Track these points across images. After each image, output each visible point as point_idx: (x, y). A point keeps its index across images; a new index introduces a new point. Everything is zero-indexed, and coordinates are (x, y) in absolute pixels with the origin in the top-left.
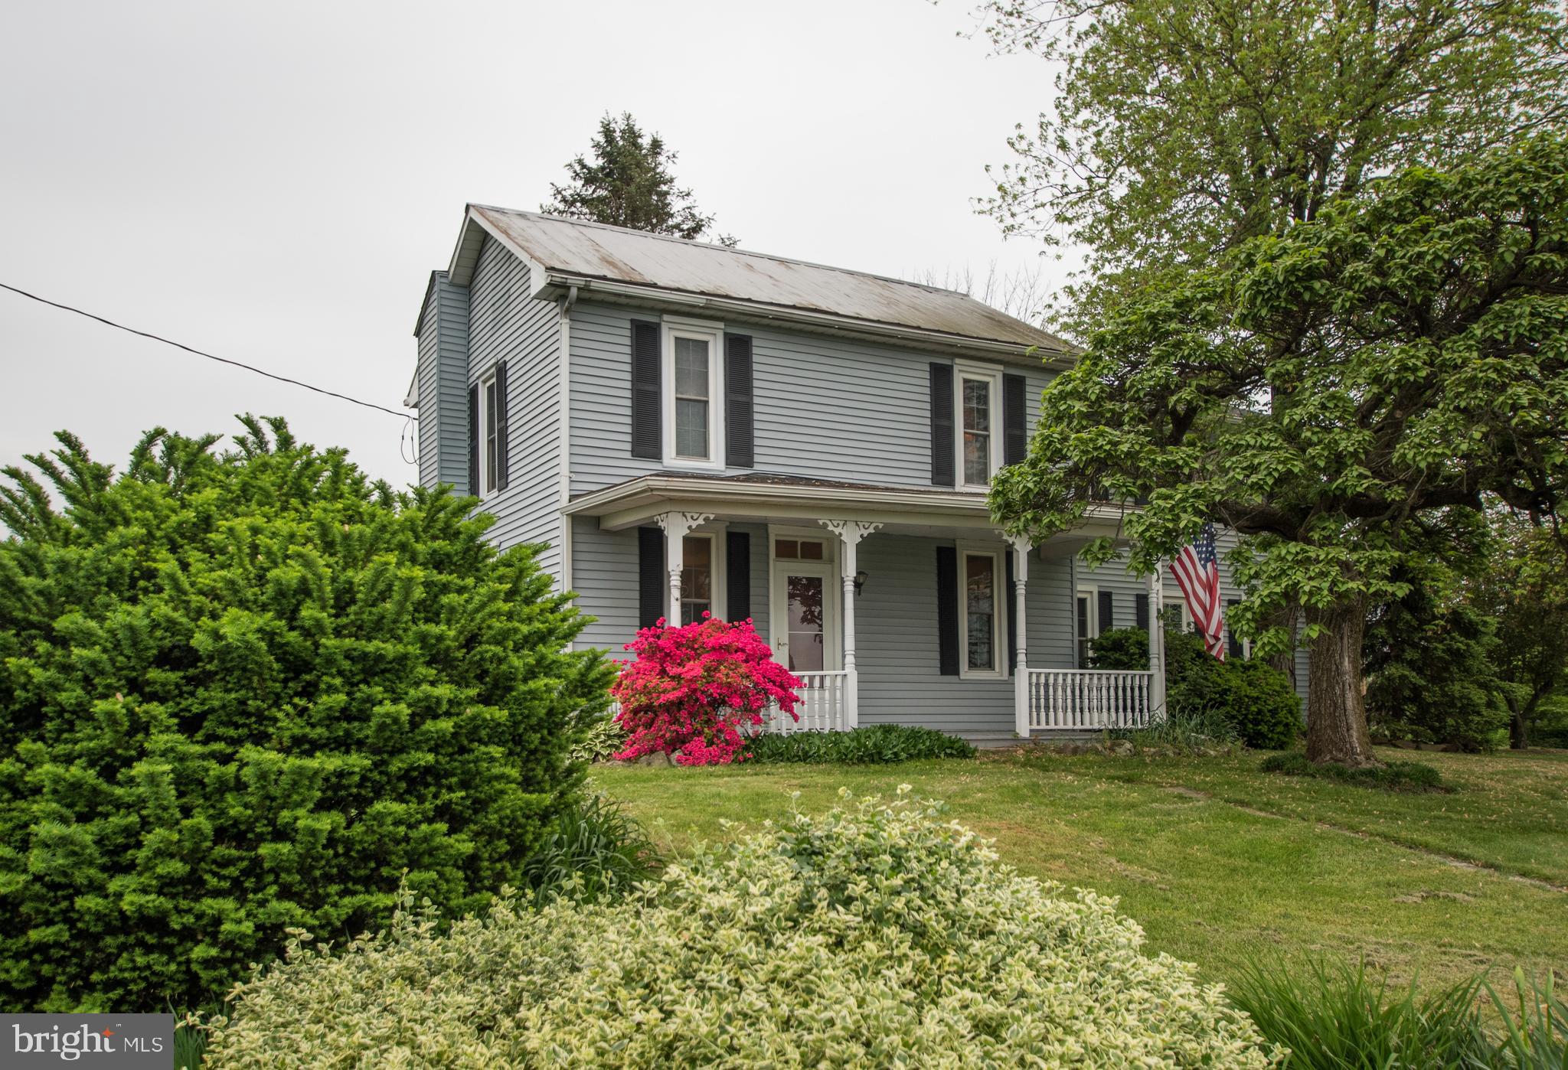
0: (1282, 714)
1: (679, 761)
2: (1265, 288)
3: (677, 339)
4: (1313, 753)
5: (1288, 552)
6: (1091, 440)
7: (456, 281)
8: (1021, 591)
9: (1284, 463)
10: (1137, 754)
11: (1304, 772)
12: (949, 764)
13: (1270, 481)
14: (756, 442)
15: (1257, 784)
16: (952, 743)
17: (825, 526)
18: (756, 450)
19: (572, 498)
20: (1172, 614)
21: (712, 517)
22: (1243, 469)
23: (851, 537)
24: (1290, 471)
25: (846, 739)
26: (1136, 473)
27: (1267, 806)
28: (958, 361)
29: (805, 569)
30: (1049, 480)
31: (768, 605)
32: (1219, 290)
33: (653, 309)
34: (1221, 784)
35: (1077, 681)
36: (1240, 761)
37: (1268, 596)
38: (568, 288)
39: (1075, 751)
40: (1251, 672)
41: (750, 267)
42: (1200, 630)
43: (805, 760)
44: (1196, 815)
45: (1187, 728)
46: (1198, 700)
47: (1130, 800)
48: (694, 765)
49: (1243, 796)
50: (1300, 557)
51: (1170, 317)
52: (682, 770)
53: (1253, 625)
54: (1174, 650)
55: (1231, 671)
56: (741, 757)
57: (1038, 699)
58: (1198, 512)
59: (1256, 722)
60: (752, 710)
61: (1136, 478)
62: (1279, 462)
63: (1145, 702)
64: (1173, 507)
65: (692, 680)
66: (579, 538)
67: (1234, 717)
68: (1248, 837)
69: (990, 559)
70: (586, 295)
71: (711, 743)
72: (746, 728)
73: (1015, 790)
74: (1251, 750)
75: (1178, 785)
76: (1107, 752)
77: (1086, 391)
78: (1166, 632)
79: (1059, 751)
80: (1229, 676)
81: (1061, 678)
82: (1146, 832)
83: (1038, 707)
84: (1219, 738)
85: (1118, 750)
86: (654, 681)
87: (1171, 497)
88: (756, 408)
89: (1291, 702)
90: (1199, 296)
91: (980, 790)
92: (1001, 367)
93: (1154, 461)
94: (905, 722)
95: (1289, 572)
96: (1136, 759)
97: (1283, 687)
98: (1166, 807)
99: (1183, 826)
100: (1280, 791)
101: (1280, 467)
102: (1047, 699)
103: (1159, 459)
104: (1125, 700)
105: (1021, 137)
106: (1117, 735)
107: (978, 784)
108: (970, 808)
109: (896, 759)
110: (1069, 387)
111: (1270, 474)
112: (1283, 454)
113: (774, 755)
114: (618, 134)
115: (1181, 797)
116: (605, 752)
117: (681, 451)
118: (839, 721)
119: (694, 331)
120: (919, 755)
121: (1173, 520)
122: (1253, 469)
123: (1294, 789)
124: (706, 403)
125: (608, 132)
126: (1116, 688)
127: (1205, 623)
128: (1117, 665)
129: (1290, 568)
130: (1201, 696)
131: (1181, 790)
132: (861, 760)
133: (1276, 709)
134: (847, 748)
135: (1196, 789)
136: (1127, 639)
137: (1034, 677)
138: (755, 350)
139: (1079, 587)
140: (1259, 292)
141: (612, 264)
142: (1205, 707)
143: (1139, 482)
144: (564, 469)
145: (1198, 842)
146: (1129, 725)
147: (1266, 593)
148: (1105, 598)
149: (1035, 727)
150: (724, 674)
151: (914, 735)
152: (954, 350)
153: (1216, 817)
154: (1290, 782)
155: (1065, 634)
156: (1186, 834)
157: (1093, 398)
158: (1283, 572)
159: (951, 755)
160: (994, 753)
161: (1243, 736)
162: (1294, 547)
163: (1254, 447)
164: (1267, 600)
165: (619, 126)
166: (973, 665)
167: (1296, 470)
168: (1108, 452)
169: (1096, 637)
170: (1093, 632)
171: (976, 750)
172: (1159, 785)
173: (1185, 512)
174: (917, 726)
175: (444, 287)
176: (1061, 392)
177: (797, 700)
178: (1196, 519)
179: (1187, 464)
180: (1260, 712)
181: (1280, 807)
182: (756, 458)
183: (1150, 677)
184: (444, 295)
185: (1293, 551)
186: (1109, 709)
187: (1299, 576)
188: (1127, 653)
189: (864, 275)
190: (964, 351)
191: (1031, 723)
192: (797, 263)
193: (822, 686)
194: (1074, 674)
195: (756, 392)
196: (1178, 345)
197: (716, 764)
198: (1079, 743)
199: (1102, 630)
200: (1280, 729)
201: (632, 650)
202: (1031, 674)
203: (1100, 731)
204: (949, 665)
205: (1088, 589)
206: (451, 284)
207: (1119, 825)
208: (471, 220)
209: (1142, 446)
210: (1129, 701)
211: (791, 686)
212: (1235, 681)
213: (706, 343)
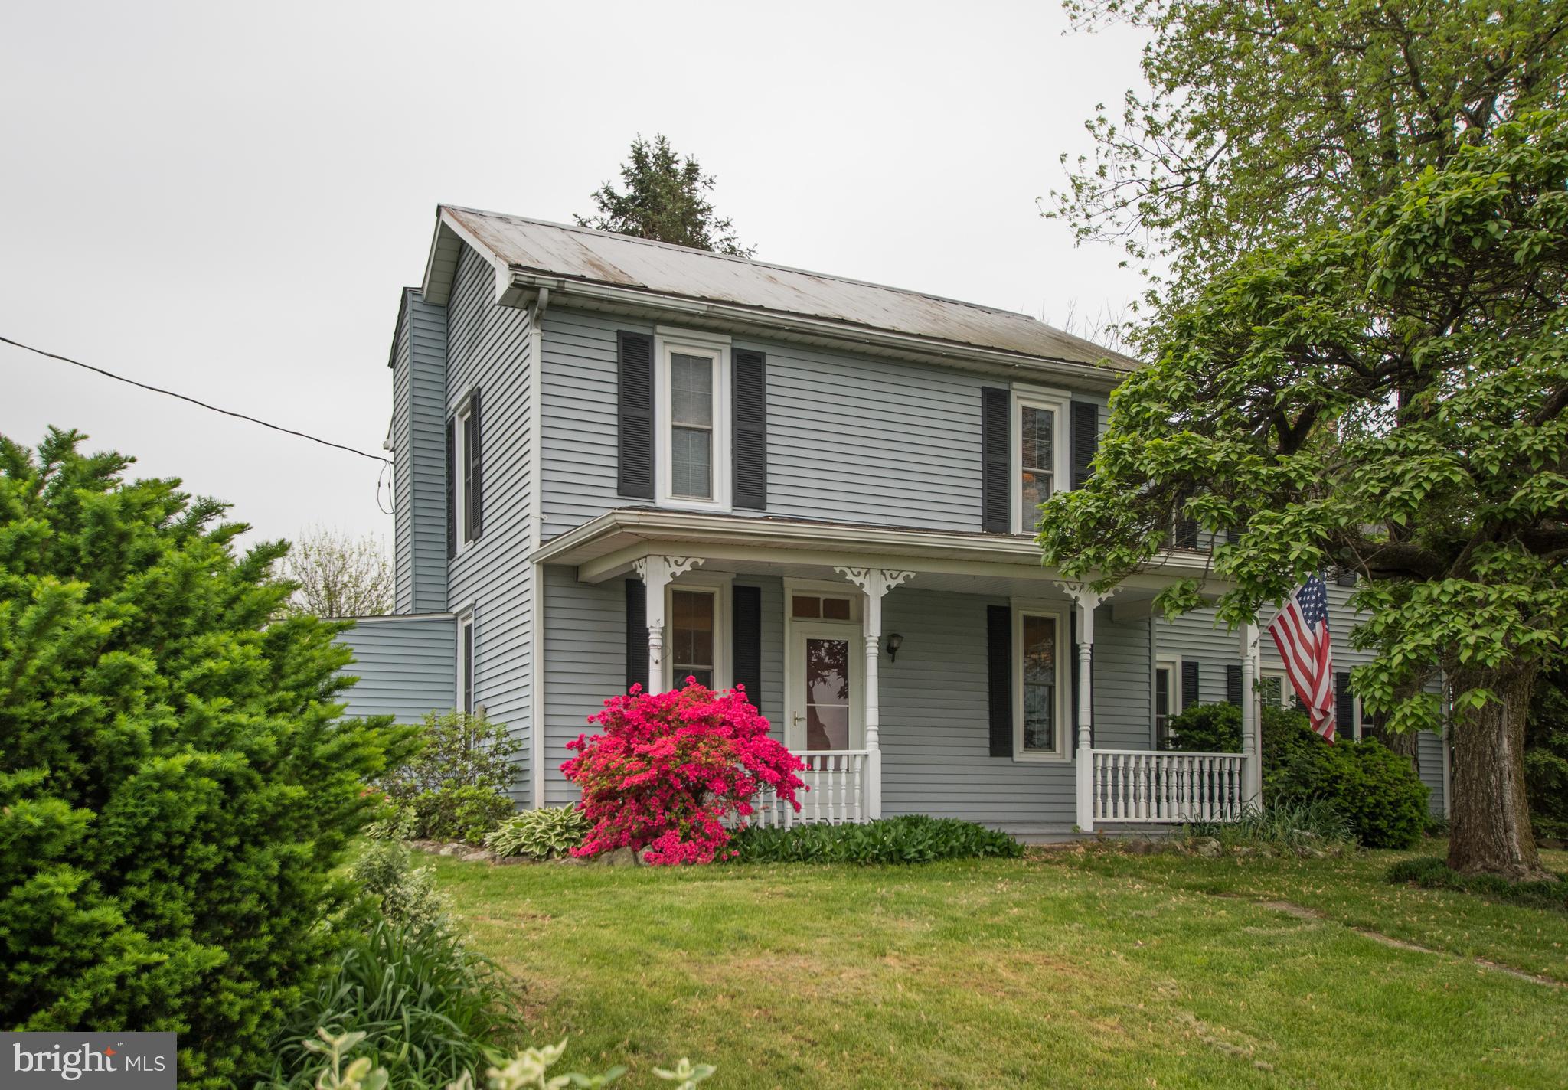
0: (1406, 807)
1: (647, 859)
2: (1418, 236)
3: (674, 355)
4: (1458, 858)
5: (1443, 592)
6: (1172, 449)
7: (431, 300)
8: (1085, 656)
9: (1439, 470)
10: (1226, 854)
11: (1447, 885)
12: (988, 865)
13: (1419, 495)
14: (770, 479)
15: (1385, 900)
16: (993, 838)
17: (843, 573)
18: (770, 489)
19: (543, 542)
20: (1269, 687)
21: (701, 562)
22: (1380, 480)
23: (874, 588)
24: (1448, 482)
25: (859, 833)
26: (1232, 491)
27: (1403, 932)
28: (1016, 385)
29: (829, 631)
30: (1115, 504)
31: (782, 673)
32: (1350, 252)
33: (643, 319)
34: (1336, 899)
35: (1153, 765)
36: (1356, 865)
37: (1414, 650)
38: (537, 290)
39: (1148, 850)
40: (1367, 756)
41: (773, 279)
42: (1303, 704)
43: (805, 859)
44: (1306, 944)
45: (1289, 824)
46: (1301, 789)
47: (1216, 920)
48: (665, 864)
49: (1367, 917)
50: (1460, 598)
51: (1282, 287)
52: (649, 871)
53: (1389, 690)
54: (1273, 728)
55: (1342, 755)
56: (724, 855)
57: (1104, 786)
58: (1316, 541)
59: (1373, 816)
60: (741, 797)
61: (1232, 499)
62: (1433, 469)
63: (1236, 791)
64: (1280, 535)
65: (664, 760)
66: (553, 592)
67: (1345, 810)
68: (1384, 981)
69: (1052, 621)
70: (561, 300)
71: (686, 837)
72: (731, 819)
73: (1064, 904)
74: (1370, 851)
75: (1280, 899)
76: (1188, 852)
77: (1166, 389)
78: (1263, 707)
79: (1128, 849)
80: (1340, 760)
81: (1132, 760)
82: (1238, 972)
83: (1104, 795)
84: (1328, 835)
85: (1201, 848)
86: (617, 760)
87: (1279, 522)
88: (770, 439)
89: (1417, 793)
90: (1322, 259)
91: (1017, 904)
92: (1069, 394)
93: (1256, 475)
94: (937, 812)
95: (1445, 619)
96: (1224, 860)
97: (1406, 774)
98: (1265, 932)
99: (1288, 962)
100: (1418, 910)
101: (1433, 475)
102: (1115, 786)
103: (1264, 471)
104: (1211, 788)
105: (1102, 120)
106: (1200, 830)
107: (1016, 895)
108: (997, 931)
109: (921, 858)
110: (1143, 386)
111: (1419, 485)
112: (1437, 459)
113: (766, 853)
114: (651, 159)
115: (1284, 917)
116: (559, 847)
117: (678, 490)
118: (858, 810)
119: (695, 346)
120: (951, 854)
121: (1279, 551)
122: (1396, 480)
123: (1436, 908)
124: (709, 432)
125: (640, 158)
126: (1201, 773)
127: (1310, 696)
128: (1203, 746)
129: (1444, 613)
130: (1306, 784)
131: (1283, 907)
132: (876, 859)
133: (1398, 801)
134: (859, 845)
135: (1304, 905)
136: (1216, 716)
137: (1100, 759)
138: (769, 370)
139: (1159, 657)
140: (1410, 243)
141: (600, 268)
142: (1310, 797)
143: (1236, 504)
144: (534, 510)
145: (1313, 989)
146: (1217, 818)
147: (1410, 646)
148: (1191, 670)
149: (1100, 819)
150: (705, 753)
151: (947, 829)
152: (1011, 371)
153: (1336, 948)
154: (1427, 898)
155: (1142, 710)
156: (1294, 973)
157: (1176, 396)
158: (1436, 619)
159: (992, 854)
160: (1047, 851)
161: (1357, 832)
162: (1451, 585)
163: (1395, 452)
164: (1413, 656)
165: (652, 150)
166: (1029, 743)
167: (1457, 479)
168: (1193, 461)
169: (1179, 713)
170: (1175, 707)
171: (1022, 848)
172: (1253, 898)
173: (1298, 540)
174: (952, 817)
175: (417, 306)
176: (1133, 394)
177: (800, 785)
178: (1314, 549)
179: (1302, 477)
180: (1378, 804)
181: (1421, 932)
182: (770, 499)
183: (1243, 760)
184: (417, 316)
185: (1451, 589)
186: (1192, 798)
187: (1459, 623)
188: (1215, 732)
189: (910, 293)
190: (1023, 373)
191: (1095, 814)
192: (832, 278)
193: (837, 768)
194: (1149, 757)
195: (770, 419)
196: (1291, 323)
197: (694, 862)
198: (1154, 840)
199: (1185, 706)
200: (1403, 824)
201: (597, 723)
202: (1095, 756)
203: (1180, 824)
204: (1000, 745)
205: (1169, 659)
206: (426, 303)
207: (1202, 960)
208: (444, 225)
209: (1241, 455)
210: (1216, 788)
211: (793, 768)
212: (1348, 767)
213: (710, 360)
